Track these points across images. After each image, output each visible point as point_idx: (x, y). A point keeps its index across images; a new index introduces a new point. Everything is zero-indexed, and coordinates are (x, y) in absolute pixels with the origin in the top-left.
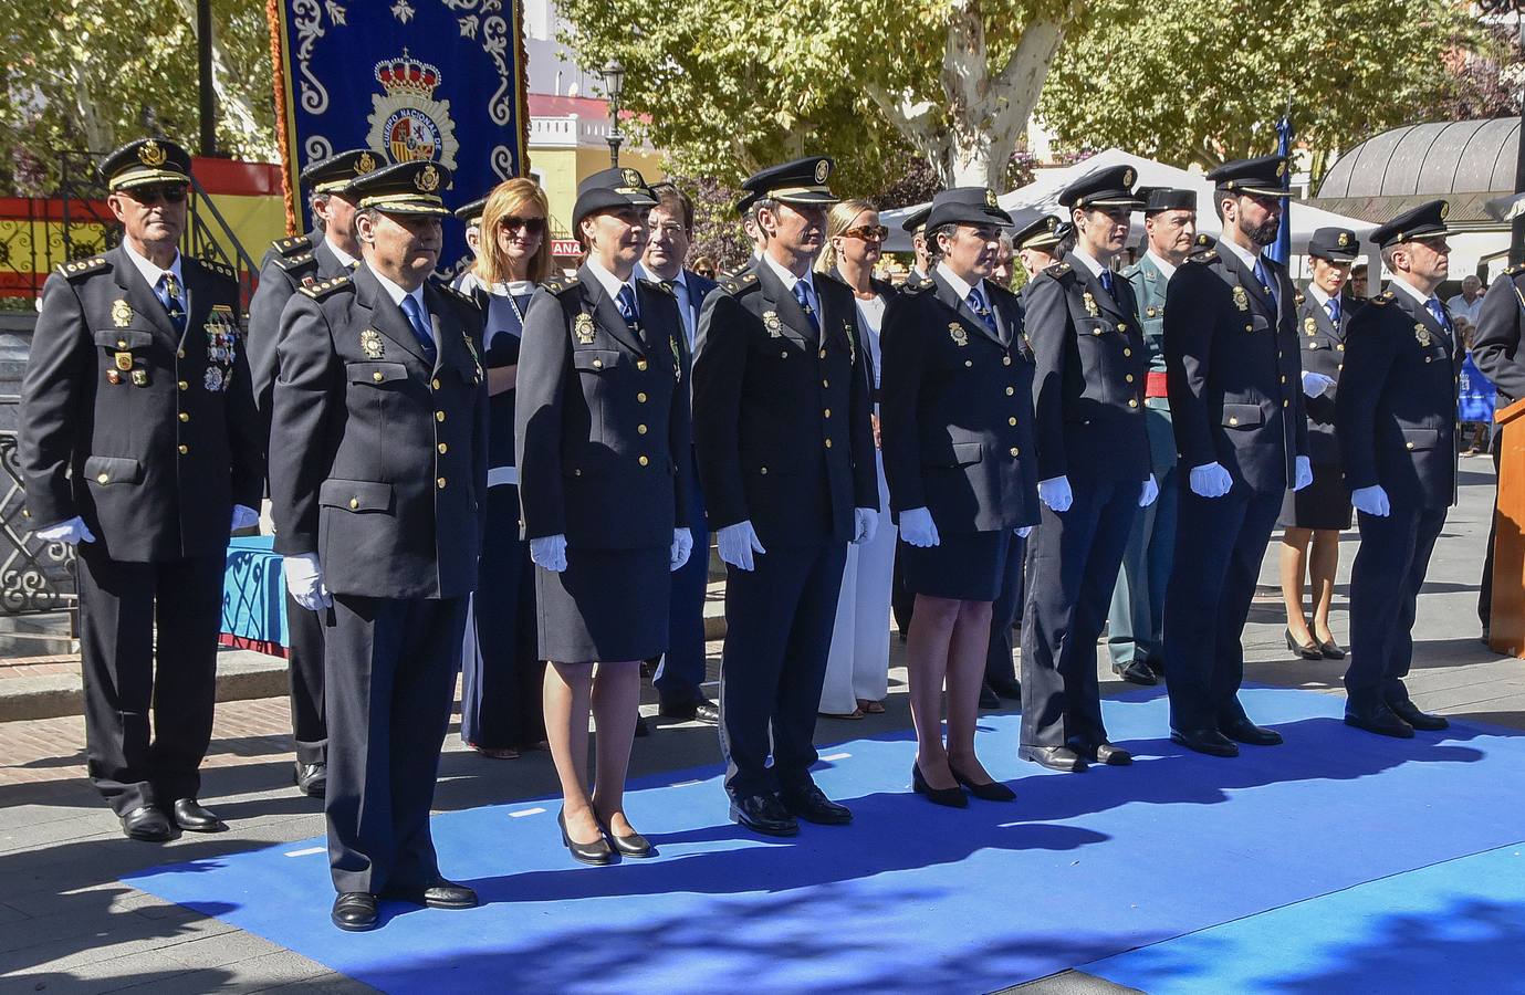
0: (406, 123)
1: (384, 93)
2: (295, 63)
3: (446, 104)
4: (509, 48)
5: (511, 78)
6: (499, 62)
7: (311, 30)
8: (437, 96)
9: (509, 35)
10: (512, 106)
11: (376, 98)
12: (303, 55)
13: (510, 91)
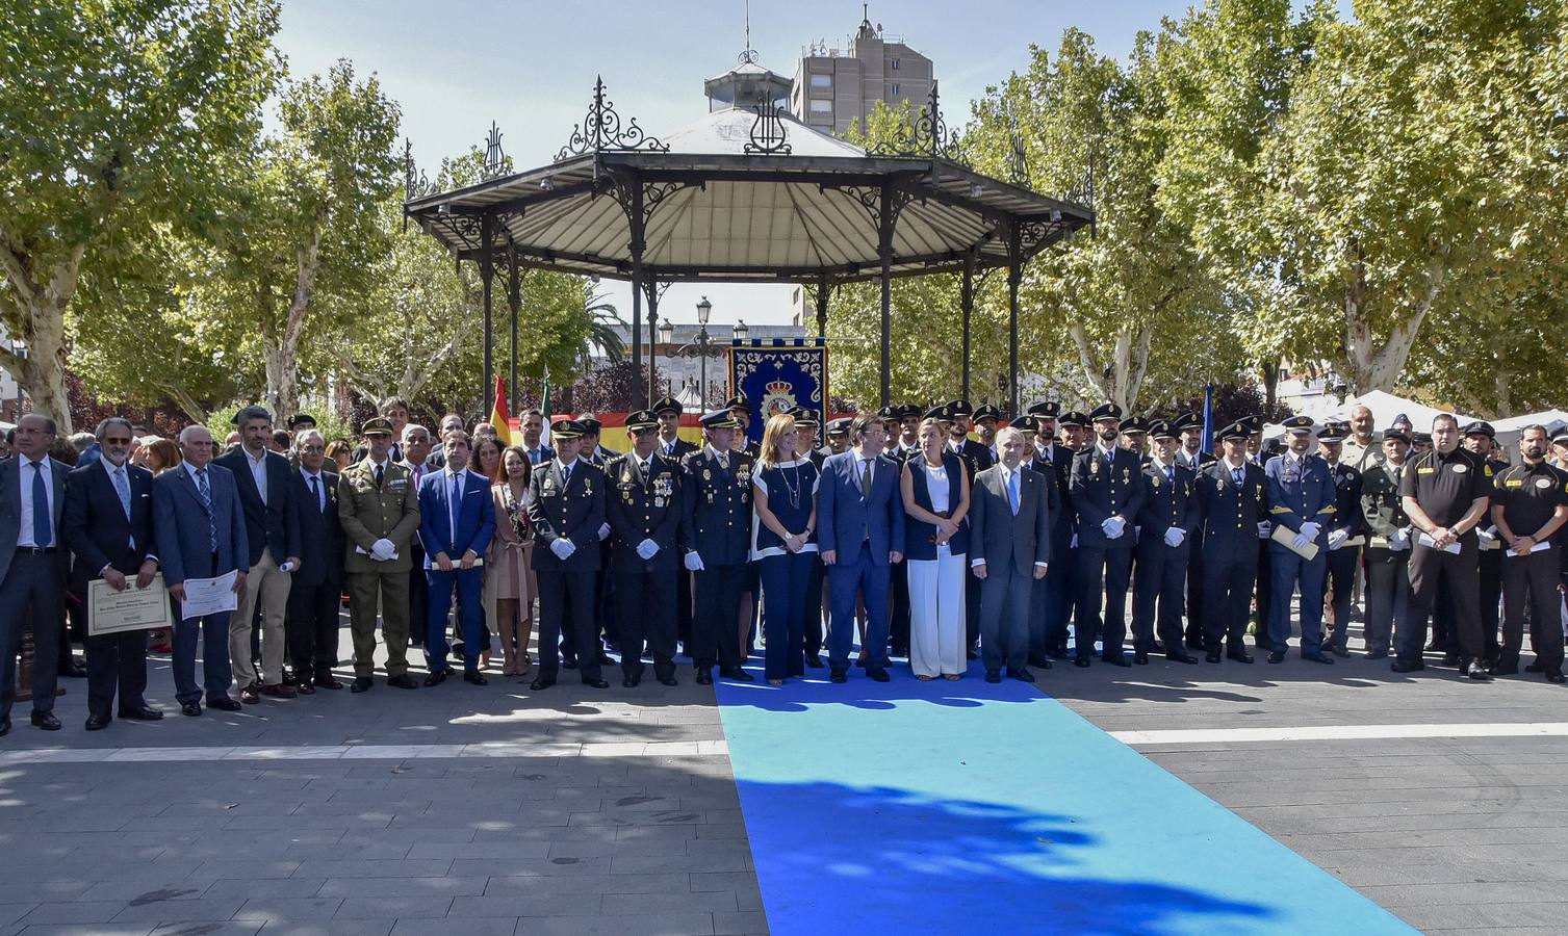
0: (778, 404)
1: (768, 393)
2: (736, 386)
3: (794, 396)
4: (821, 374)
5: (821, 385)
6: (817, 379)
7: (742, 375)
8: (790, 393)
9: (821, 369)
10: (821, 395)
11: (765, 396)
12: (739, 383)
13: (821, 390)
